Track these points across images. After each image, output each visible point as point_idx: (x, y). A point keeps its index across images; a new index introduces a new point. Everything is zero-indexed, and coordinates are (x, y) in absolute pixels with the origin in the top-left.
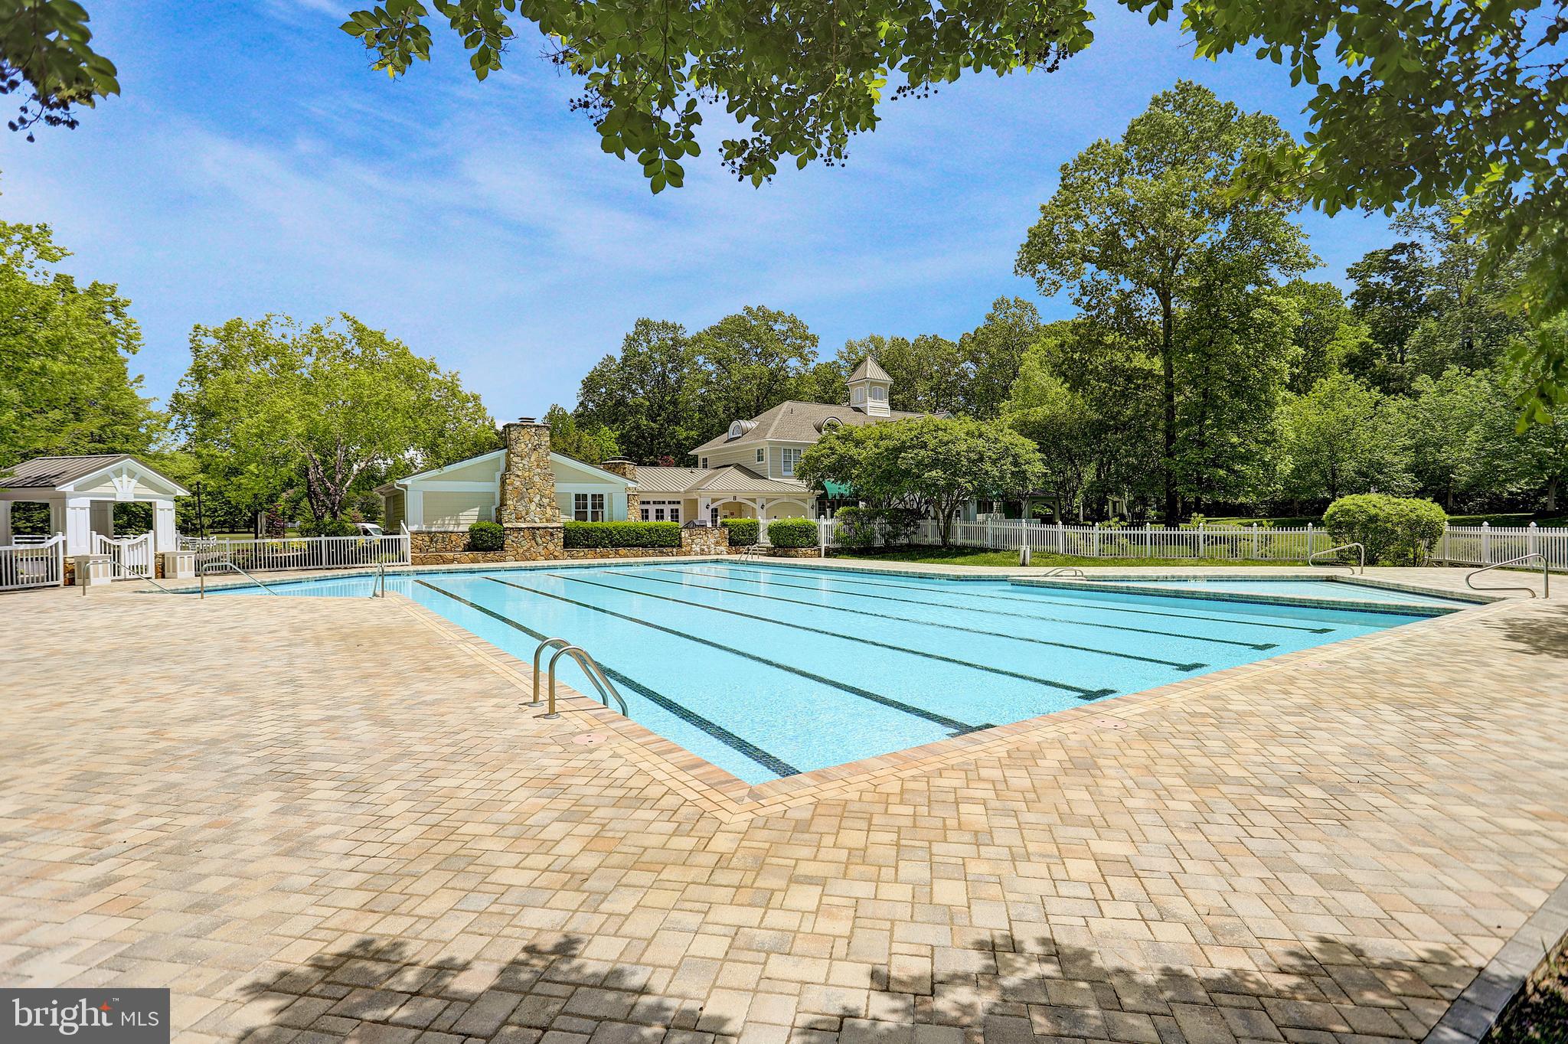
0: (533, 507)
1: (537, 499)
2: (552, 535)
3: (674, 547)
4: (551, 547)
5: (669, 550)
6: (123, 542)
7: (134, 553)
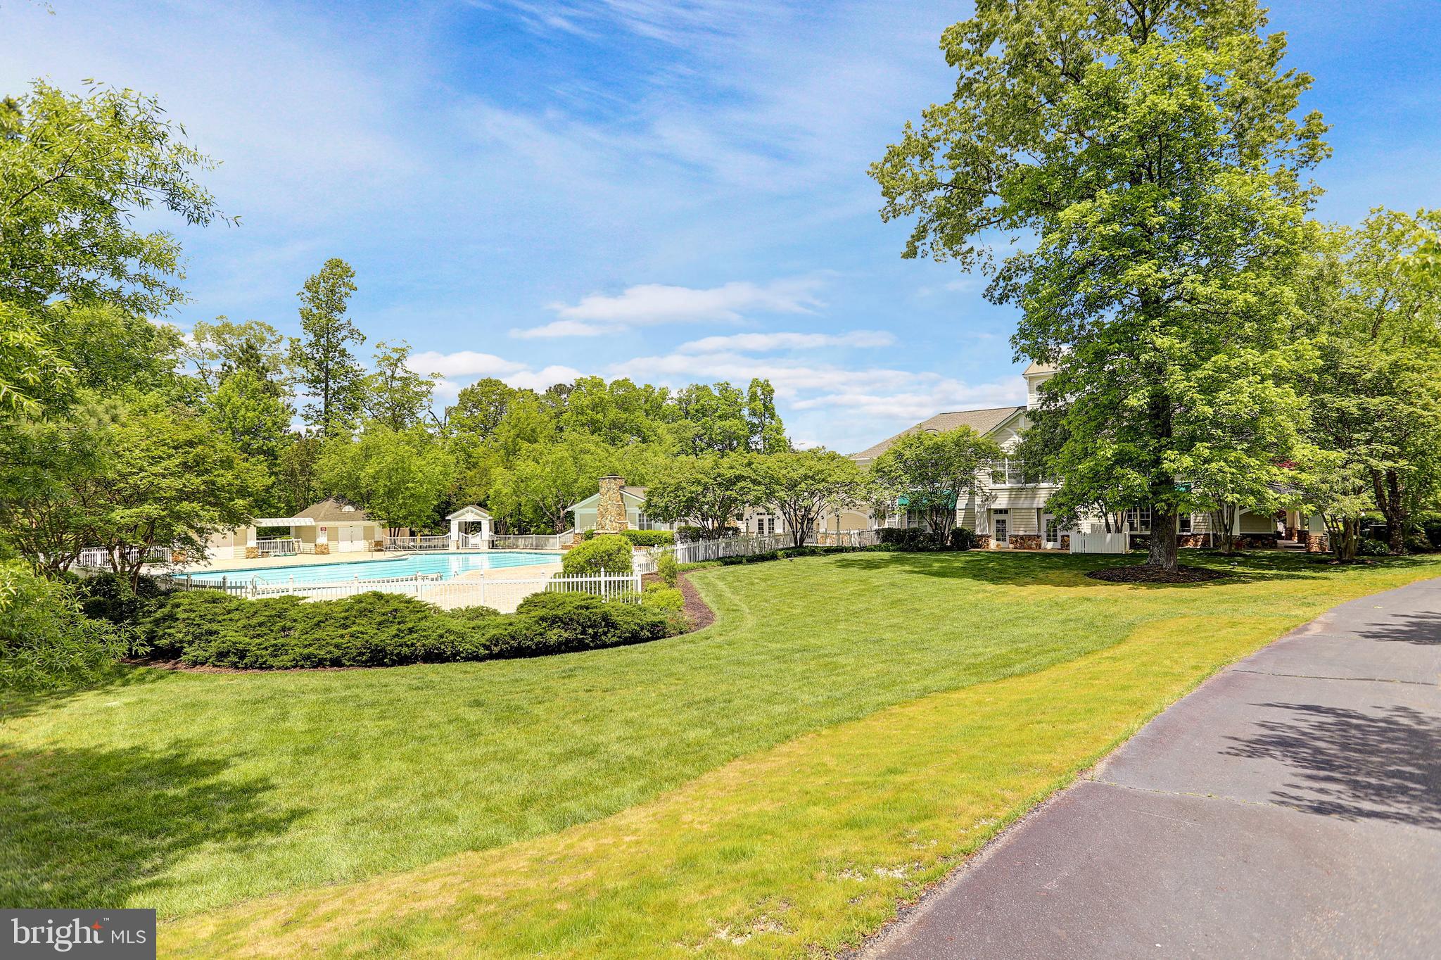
6: (470, 536)
7: (474, 539)
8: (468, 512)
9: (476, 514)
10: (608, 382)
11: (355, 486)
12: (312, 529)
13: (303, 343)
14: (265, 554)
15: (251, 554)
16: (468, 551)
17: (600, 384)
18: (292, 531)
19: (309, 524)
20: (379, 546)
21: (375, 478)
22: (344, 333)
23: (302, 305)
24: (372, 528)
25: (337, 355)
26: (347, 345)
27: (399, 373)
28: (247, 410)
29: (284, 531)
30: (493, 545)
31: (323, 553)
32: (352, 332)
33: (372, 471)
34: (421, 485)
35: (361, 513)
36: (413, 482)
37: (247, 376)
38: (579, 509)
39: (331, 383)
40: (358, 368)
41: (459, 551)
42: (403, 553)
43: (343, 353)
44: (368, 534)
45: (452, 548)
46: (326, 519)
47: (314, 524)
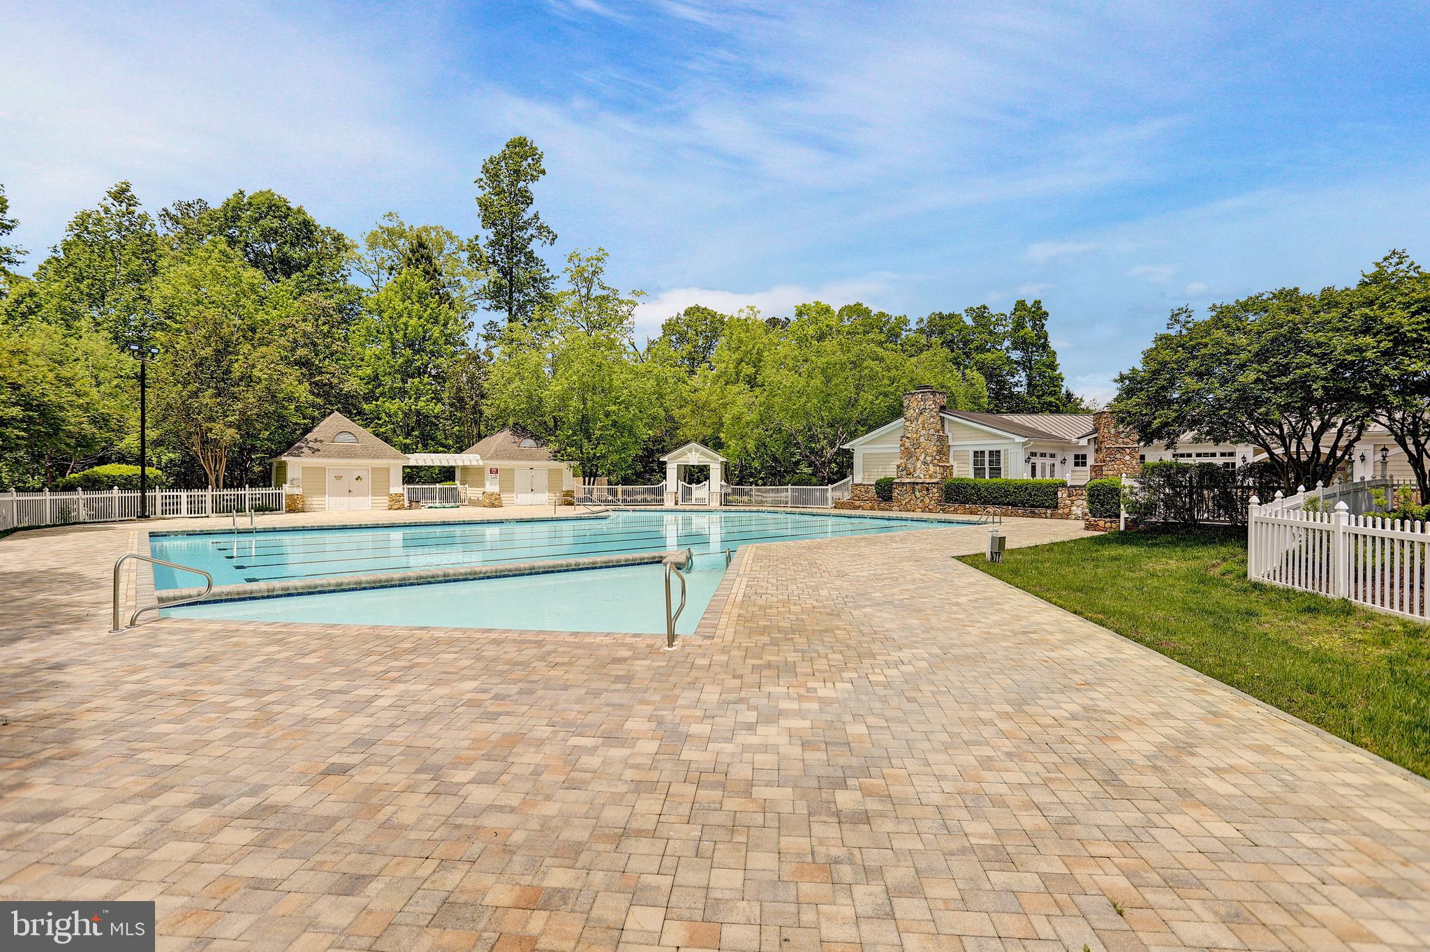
0: (919, 464)
1: (922, 458)
2: (928, 490)
3: (1047, 507)
4: (927, 500)
5: (1043, 510)
6: (694, 486)
7: (699, 491)
8: (690, 451)
9: (703, 454)
10: (836, 308)
11: (535, 408)
12: (480, 471)
13: (482, 242)
14: (414, 502)
15: (395, 503)
16: (688, 508)
17: (827, 310)
18: (458, 474)
19: (475, 463)
20: (568, 499)
21: (564, 399)
22: (531, 231)
23: (480, 193)
24: (560, 471)
25: (523, 259)
26: (535, 246)
27: (596, 292)
28: (410, 316)
29: (448, 474)
30: (725, 501)
31: (493, 506)
32: (540, 228)
33: (559, 388)
34: (627, 408)
35: (546, 451)
36: (615, 404)
37: (412, 275)
38: (861, 447)
39: (516, 295)
40: (548, 275)
41: (678, 507)
42: (603, 508)
43: (530, 257)
44: (554, 481)
45: (669, 503)
46: (497, 455)
47: (481, 463)
